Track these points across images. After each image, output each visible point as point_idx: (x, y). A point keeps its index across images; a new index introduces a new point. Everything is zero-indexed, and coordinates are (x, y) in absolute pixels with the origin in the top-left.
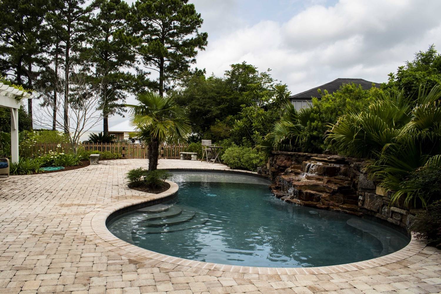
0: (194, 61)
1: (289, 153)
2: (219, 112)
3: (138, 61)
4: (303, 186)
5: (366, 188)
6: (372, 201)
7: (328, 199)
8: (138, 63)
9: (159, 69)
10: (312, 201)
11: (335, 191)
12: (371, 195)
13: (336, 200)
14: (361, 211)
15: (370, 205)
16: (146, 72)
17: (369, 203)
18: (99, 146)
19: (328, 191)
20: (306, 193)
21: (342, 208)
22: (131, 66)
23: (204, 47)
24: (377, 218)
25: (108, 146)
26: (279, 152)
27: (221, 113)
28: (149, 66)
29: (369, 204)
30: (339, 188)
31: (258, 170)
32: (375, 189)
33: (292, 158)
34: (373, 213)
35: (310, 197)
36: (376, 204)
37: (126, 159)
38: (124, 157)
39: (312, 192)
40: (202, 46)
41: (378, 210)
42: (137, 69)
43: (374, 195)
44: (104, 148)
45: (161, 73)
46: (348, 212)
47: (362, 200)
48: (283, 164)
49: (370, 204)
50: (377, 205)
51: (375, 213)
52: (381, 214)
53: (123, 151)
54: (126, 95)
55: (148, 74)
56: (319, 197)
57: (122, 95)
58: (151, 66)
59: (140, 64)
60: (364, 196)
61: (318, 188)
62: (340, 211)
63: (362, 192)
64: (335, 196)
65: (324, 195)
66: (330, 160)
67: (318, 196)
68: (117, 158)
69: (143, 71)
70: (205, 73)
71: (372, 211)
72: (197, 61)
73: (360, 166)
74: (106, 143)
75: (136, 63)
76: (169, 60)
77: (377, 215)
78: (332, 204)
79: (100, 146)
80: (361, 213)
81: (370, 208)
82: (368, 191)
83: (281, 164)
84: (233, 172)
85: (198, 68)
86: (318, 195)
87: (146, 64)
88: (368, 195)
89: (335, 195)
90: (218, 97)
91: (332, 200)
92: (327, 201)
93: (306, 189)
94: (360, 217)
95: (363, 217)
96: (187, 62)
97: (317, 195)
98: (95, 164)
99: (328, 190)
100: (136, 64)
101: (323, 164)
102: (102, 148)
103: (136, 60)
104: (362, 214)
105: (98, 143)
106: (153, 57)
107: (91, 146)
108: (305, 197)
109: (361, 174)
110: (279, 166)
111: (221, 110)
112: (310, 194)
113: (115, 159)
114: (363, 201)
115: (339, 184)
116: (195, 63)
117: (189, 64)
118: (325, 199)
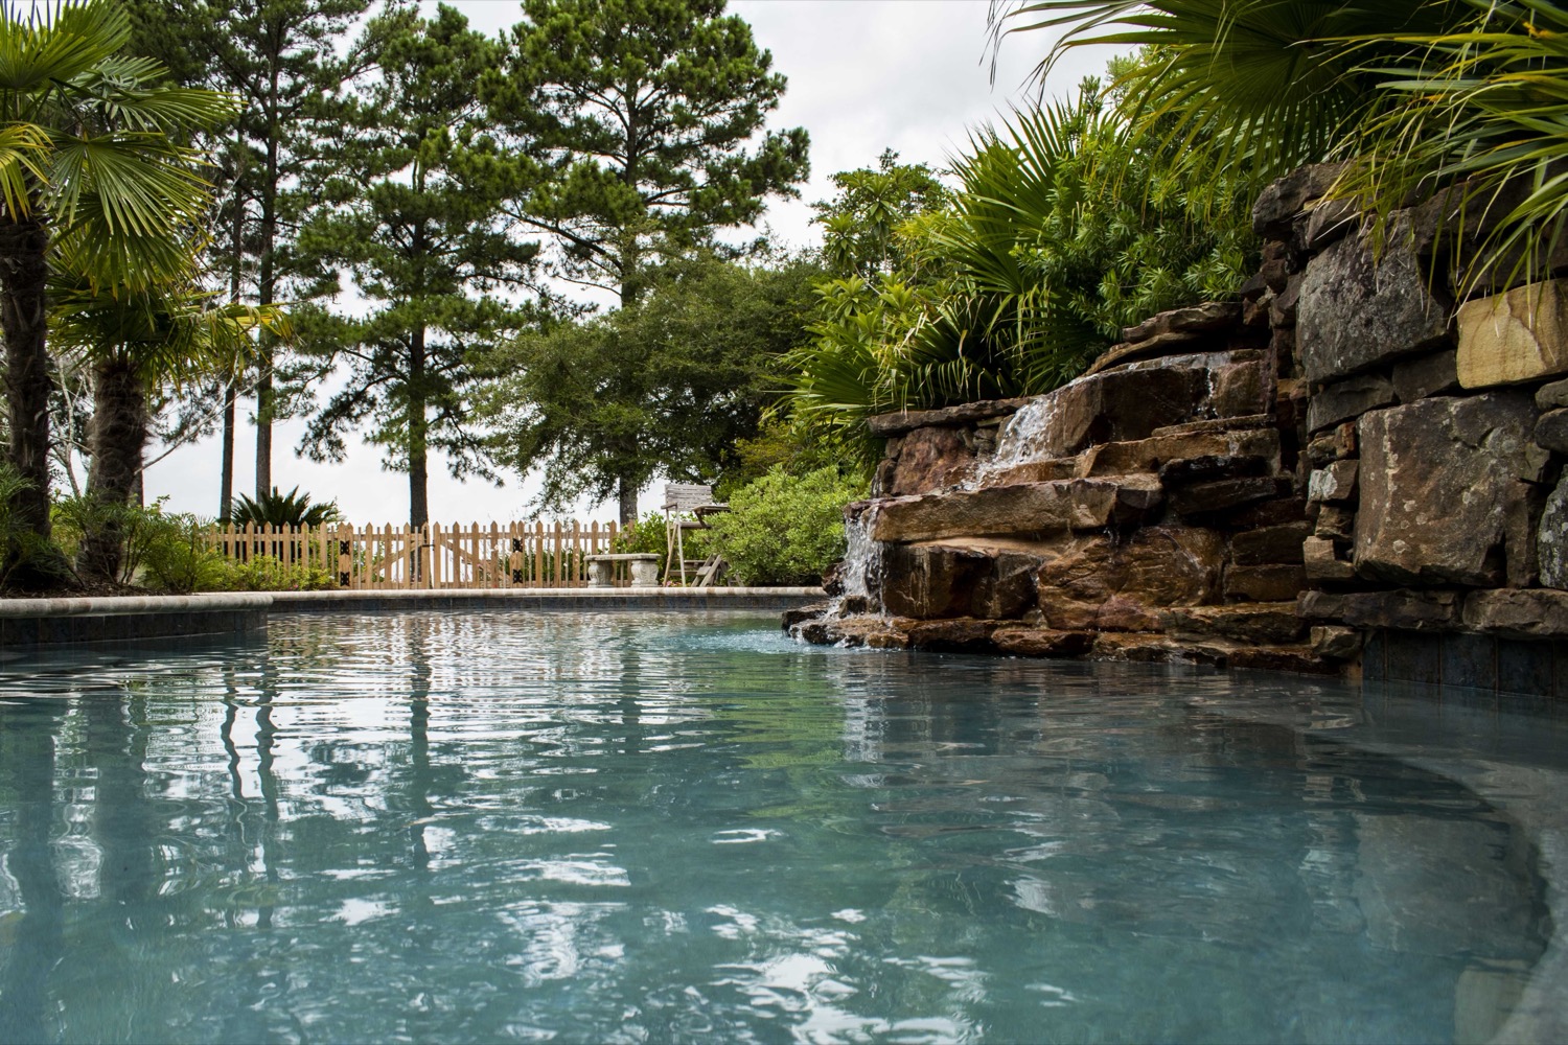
3: (548, 265)
5: (1362, 359)
6: (1423, 478)
7: (1089, 581)
9: (618, 285)
10: (980, 612)
12: (1410, 417)
13: (1148, 583)
14: (1328, 610)
15: (1411, 516)
16: (579, 303)
17: (1399, 498)
19: (1090, 520)
20: (936, 557)
22: (520, 283)
23: (795, 186)
24: (1498, 638)
25: (277, 537)
26: (908, 417)
28: (586, 279)
29: (1397, 508)
30: (1171, 483)
32: (1451, 342)
34: (1446, 598)
36: (1467, 498)
38: (345, 586)
39: (979, 546)
40: (786, 185)
41: (1497, 554)
42: (544, 294)
43: (1444, 408)
44: (260, 548)
45: (626, 296)
46: (1227, 649)
47: (1332, 505)
49: (1408, 506)
50: (1484, 505)
51: (1466, 589)
52: (1535, 583)
53: (343, 558)
56: (1025, 579)
59: (554, 274)
60: (1353, 450)
61: (1023, 514)
63: (1329, 426)
64: (1137, 550)
65: (1056, 558)
69: (568, 299)
71: (1428, 581)
77: (1493, 610)
78: (1121, 620)
80: (1333, 633)
81: (1414, 550)
82: (1383, 389)
87: (575, 274)
88: (1380, 427)
89: (1142, 542)
91: (1117, 587)
92: (1080, 595)
93: (933, 531)
94: (1331, 667)
95: (1355, 674)
97: (1013, 561)
103: (542, 260)
104: (1338, 640)
106: (600, 241)
108: (932, 591)
114: (1347, 505)
118: (1063, 585)
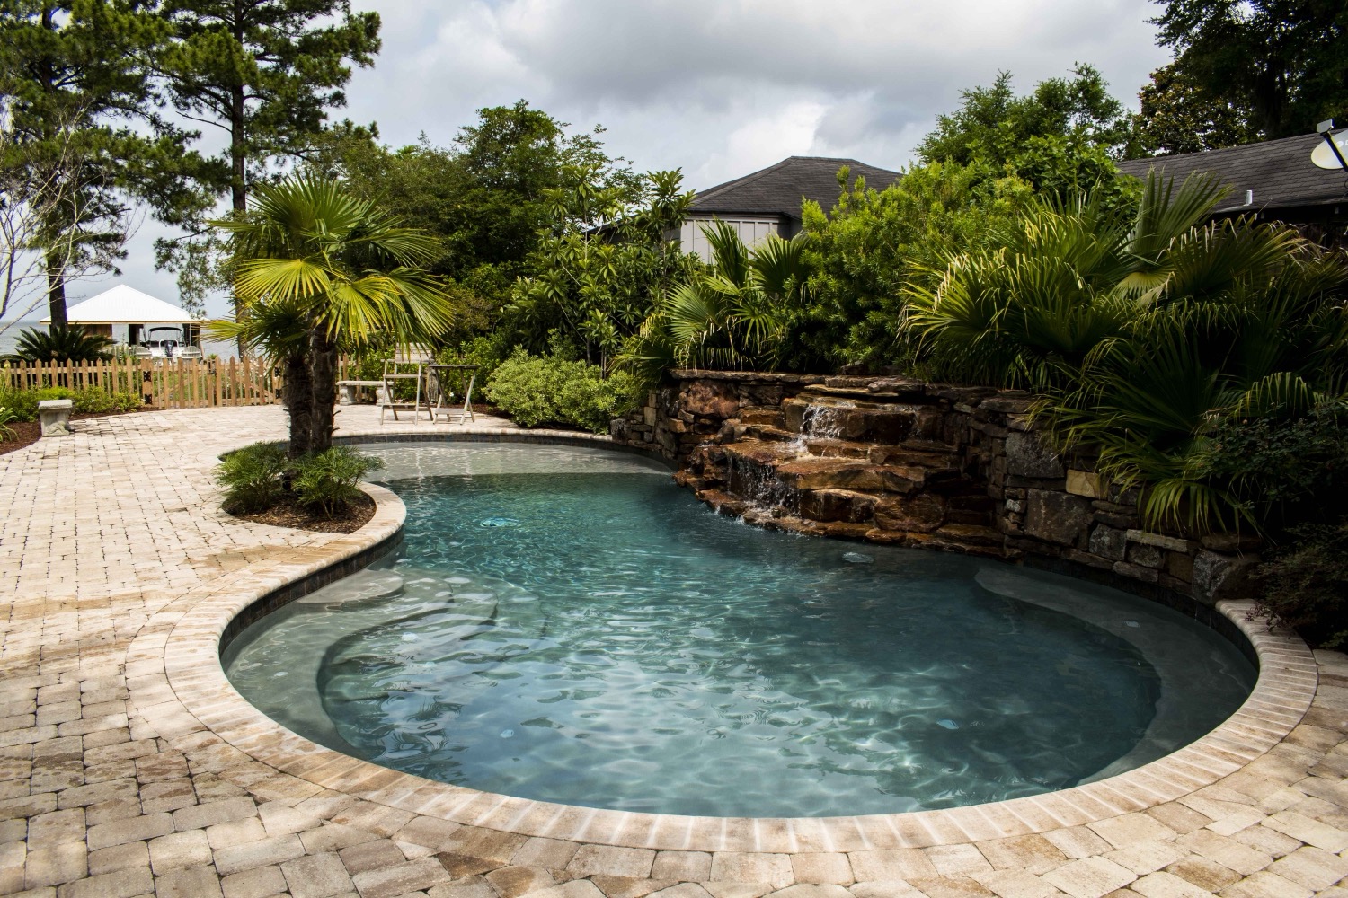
0: (338, 99)
1: (729, 374)
2: (449, 253)
3: (157, 96)
4: (816, 475)
5: (1035, 475)
6: (1053, 515)
7: (897, 511)
8: (159, 102)
9: (229, 125)
10: (846, 520)
11: (918, 486)
12: (1049, 495)
13: (920, 514)
14: (1014, 544)
15: (1049, 525)
16: (186, 130)
17: (1046, 519)
18: (59, 370)
19: (896, 489)
20: (828, 497)
21: (948, 538)
22: (134, 111)
23: (369, 56)
24: (1073, 563)
25: (92, 369)
26: (697, 372)
27: (456, 258)
28: (192, 112)
29: (1045, 522)
30: (928, 478)
31: (614, 429)
32: (1065, 479)
33: (737, 389)
34: (1057, 548)
35: (838, 509)
36: (1067, 523)
37: (157, 409)
38: (149, 406)
39: (844, 493)
40: (363, 54)
41: (1076, 541)
42: (155, 122)
43: (1060, 496)
44: (78, 378)
45: (237, 134)
46: (967, 548)
47: (1017, 513)
48: (708, 410)
49: (1049, 522)
50: (1072, 526)
51: (1063, 547)
52: (1088, 551)
53: (146, 385)
54: (122, 205)
55: (193, 137)
56: (867, 508)
57: (107, 206)
58: (200, 112)
59: (163, 104)
60: (1026, 499)
61: (862, 481)
62: (942, 547)
63: (1015, 488)
64: (917, 502)
65: (881, 500)
66: (879, 394)
67: (862, 504)
68: (127, 410)
69: (176, 126)
70: (375, 135)
71: (1052, 544)
72: (348, 97)
73: (1007, 410)
74: (85, 362)
75: (149, 101)
76: (258, 96)
77: (1075, 555)
78: (913, 528)
79: (65, 370)
80: (1016, 551)
81: (1050, 536)
82: (1038, 484)
83: (702, 409)
84: (532, 436)
85: (351, 120)
86: (864, 501)
87: (182, 107)
88: (1038, 495)
89: (919, 499)
90: (443, 207)
91: (907, 514)
92: (895, 517)
93: (823, 484)
94: (1012, 561)
95: (1020, 563)
96: (319, 102)
97: (860, 500)
98: (59, 432)
99: (896, 484)
100: (151, 106)
101: (858, 406)
102: (70, 378)
103: (151, 91)
104: (1017, 554)
105: (54, 361)
106: (208, 85)
107: (33, 371)
108: (825, 511)
109: (1011, 434)
110: (698, 416)
111: (455, 248)
112: (839, 499)
113: (119, 412)
114: (1023, 514)
115: (923, 466)
116: (341, 106)
117: (325, 109)
118: (887, 514)
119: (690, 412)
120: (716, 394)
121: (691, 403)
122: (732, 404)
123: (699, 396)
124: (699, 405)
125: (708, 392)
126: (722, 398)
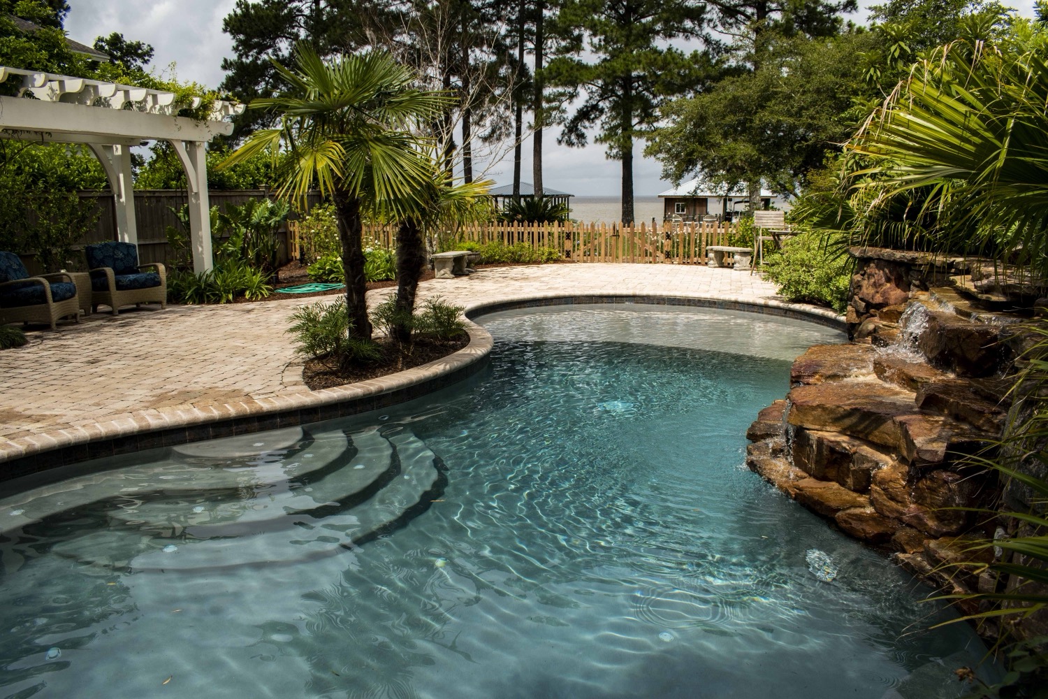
1: (898, 255)
3: (710, 20)
4: (813, 408)
10: (841, 483)
11: (926, 457)
13: (932, 505)
16: (729, 44)
19: (906, 454)
20: (820, 441)
22: (692, 33)
28: (733, 30)
33: (907, 274)
35: (834, 462)
39: (846, 442)
45: (758, 42)
48: (878, 299)
56: (867, 472)
58: (738, 29)
59: (714, 27)
64: (929, 483)
65: (886, 465)
66: (984, 296)
67: (865, 466)
75: (705, 24)
76: (782, 10)
79: (513, 229)
83: (873, 297)
86: (868, 460)
89: (932, 480)
91: (915, 499)
92: (893, 498)
93: (822, 423)
97: (863, 459)
98: (447, 276)
99: (907, 446)
100: (705, 28)
103: (707, 17)
110: (868, 305)
112: (837, 450)
118: (885, 490)
119: (862, 299)
120: (888, 280)
121: (864, 289)
122: (903, 293)
123: (872, 280)
124: (871, 291)
125: (880, 275)
126: (893, 285)
